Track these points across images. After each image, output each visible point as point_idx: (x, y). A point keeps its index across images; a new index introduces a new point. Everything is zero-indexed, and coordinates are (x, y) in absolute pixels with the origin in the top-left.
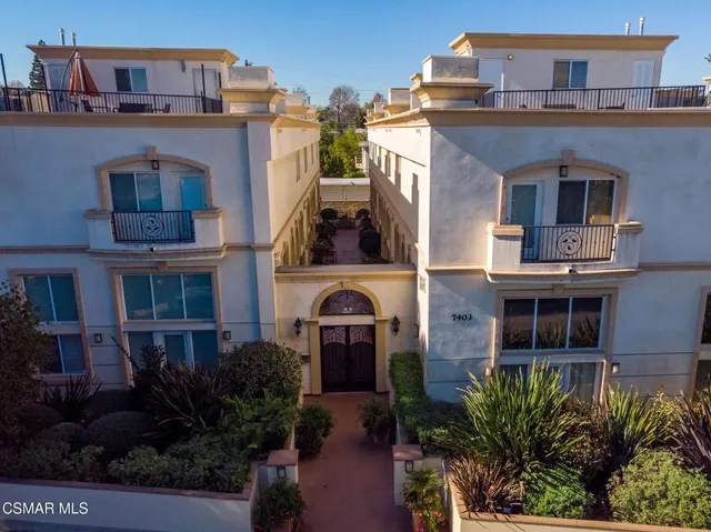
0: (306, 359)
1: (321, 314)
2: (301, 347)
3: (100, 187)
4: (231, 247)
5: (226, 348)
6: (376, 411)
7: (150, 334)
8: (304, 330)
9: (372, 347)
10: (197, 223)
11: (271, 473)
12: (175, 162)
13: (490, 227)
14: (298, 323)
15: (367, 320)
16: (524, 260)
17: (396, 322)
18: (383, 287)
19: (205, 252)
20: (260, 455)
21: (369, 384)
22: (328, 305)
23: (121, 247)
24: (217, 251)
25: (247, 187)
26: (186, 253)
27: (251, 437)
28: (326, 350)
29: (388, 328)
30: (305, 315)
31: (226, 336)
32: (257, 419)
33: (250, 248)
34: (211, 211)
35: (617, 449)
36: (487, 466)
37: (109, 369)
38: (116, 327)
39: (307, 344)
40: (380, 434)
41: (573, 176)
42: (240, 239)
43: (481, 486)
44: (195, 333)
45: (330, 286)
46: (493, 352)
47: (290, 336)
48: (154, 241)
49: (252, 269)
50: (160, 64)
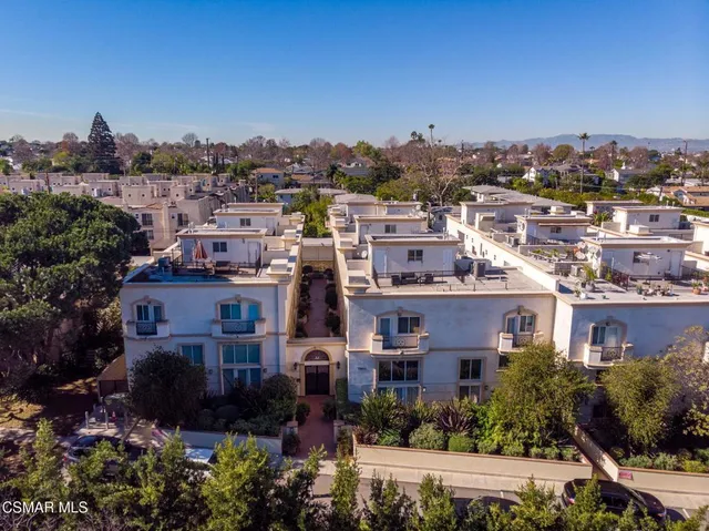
0: (299, 380)
1: (306, 360)
2: (296, 375)
3: (217, 309)
4: (268, 333)
5: (265, 376)
6: (328, 406)
7: (232, 370)
8: (298, 368)
9: (328, 375)
10: (257, 326)
11: (288, 430)
12: (247, 299)
13: (372, 334)
14: (296, 364)
15: (325, 363)
16: (384, 348)
17: (338, 364)
18: (333, 349)
19: (259, 337)
20: (284, 423)
21: (326, 392)
22: (310, 356)
23: (225, 335)
24: (263, 337)
25: (277, 310)
26: (251, 338)
27: (280, 416)
28: (307, 376)
29: (335, 367)
30: (299, 360)
31: (265, 370)
32: (281, 409)
33: (277, 334)
34: (262, 320)
35: (414, 422)
36: (366, 428)
37: (215, 385)
38: (219, 368)
39: (299, 374)
40: (330, 415)
41: (403, 316)
42: (273, 330)
43: (362, 435)
44: (252, 370)
45: (309, 349)
46: (375, 383)
47: (292, 370)
48: (239, 333)
49: (277, 341)
50: (233, 240)
